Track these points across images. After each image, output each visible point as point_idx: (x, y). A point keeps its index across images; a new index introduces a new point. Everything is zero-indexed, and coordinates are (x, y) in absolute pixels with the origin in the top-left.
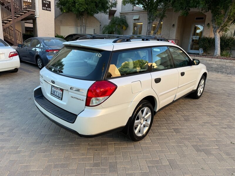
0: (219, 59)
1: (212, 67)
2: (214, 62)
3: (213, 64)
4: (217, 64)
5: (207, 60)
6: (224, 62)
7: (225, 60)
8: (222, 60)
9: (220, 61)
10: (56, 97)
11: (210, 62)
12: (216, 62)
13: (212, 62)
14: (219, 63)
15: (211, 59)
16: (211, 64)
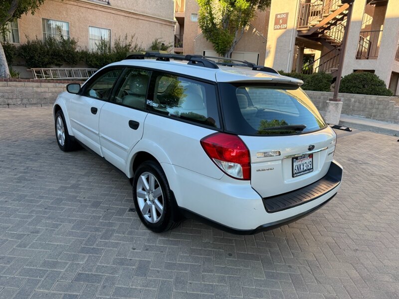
0: (52, 84)
1: (45, 98)
2: (47, 90)
3: (45, 92)
4: (52, 92)
5: (33, 87)
6: (61, 87)
7: (61, 84)
8: (57, 84)
9: (54, 87)
10: (305, 172)
11: (39, 90)
12: (49, 88)
13: (43, 90)
14: (54, 90)
15: (39, 84)
16: (42, 92)
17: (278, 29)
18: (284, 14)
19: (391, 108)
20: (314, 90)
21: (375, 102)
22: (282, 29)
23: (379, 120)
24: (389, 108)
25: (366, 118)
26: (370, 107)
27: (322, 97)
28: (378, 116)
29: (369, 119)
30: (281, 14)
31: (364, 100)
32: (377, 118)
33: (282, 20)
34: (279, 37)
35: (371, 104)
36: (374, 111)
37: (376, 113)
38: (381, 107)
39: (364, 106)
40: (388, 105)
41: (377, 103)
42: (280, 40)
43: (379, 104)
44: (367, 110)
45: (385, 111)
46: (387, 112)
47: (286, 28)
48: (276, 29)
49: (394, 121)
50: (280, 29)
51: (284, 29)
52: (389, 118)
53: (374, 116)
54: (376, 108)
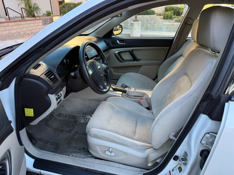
19: (158, 22)
21: (149, 19)
23: (152, 30)
24: (157, 22)
25: (145, 30)
26: (146, 23)
28: (151, 28)
29: (147, 31)
31: (142, 19)
32: (151, 29)
35: (147, 21)
36: (149, 25)
37: (150, 26)
38: (152, 22)
39: (143, 23)
40: (156, 20)
41: (150, 20)
43: (151, 21)
44: (145, 25)
45: (155, 24)
46: (156, 25)
49: (160, 30)
52: (158, 28)
53: (149, 28)
54: (150, 23)
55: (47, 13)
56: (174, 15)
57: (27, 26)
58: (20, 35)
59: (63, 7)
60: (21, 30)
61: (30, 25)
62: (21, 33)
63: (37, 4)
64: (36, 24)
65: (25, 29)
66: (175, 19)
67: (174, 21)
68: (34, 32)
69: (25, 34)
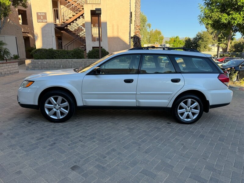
17: (40, 22)
18: (43, 13)
20: (77, 59)
22: (44, 22)
27: (83, 62)
30: (41, 13)
33: (42, 17)
34: (43, 27)
42: (43, 29)
47: (47, 22)
48: (39, 22)
50: (42, 22)
51: (45, 22)
55: (14, 56)
56: (127, 59)
57: (7, 67)
58: (2, 75)
59: (35, 52)
60: (2, 70)
61: (9, 67)
62: (3, 73)
63: (8, 49)
64: (14, 66)
65: (6, 70)
66: (128, 62)
67: (127, 63)
68: (12, 72)
69: (5, 74)
